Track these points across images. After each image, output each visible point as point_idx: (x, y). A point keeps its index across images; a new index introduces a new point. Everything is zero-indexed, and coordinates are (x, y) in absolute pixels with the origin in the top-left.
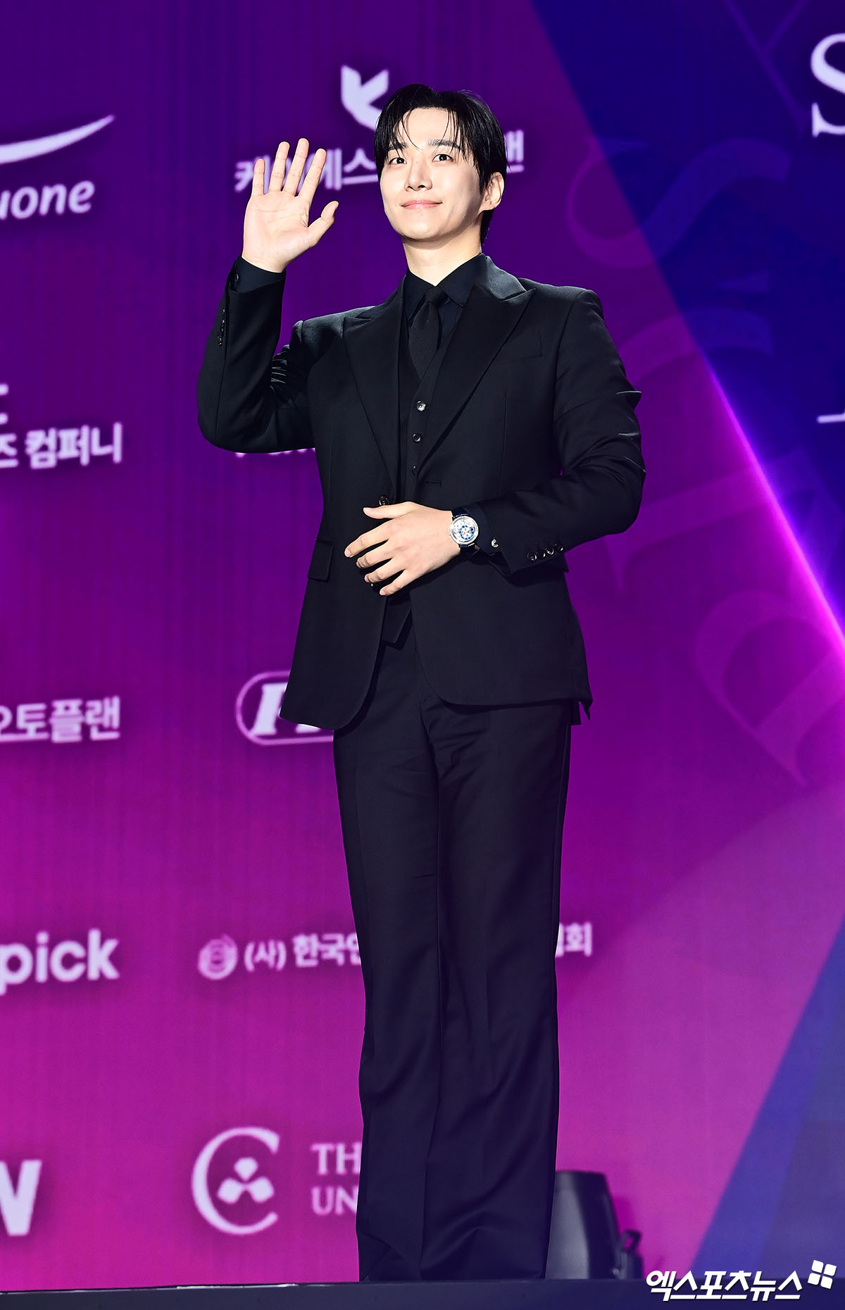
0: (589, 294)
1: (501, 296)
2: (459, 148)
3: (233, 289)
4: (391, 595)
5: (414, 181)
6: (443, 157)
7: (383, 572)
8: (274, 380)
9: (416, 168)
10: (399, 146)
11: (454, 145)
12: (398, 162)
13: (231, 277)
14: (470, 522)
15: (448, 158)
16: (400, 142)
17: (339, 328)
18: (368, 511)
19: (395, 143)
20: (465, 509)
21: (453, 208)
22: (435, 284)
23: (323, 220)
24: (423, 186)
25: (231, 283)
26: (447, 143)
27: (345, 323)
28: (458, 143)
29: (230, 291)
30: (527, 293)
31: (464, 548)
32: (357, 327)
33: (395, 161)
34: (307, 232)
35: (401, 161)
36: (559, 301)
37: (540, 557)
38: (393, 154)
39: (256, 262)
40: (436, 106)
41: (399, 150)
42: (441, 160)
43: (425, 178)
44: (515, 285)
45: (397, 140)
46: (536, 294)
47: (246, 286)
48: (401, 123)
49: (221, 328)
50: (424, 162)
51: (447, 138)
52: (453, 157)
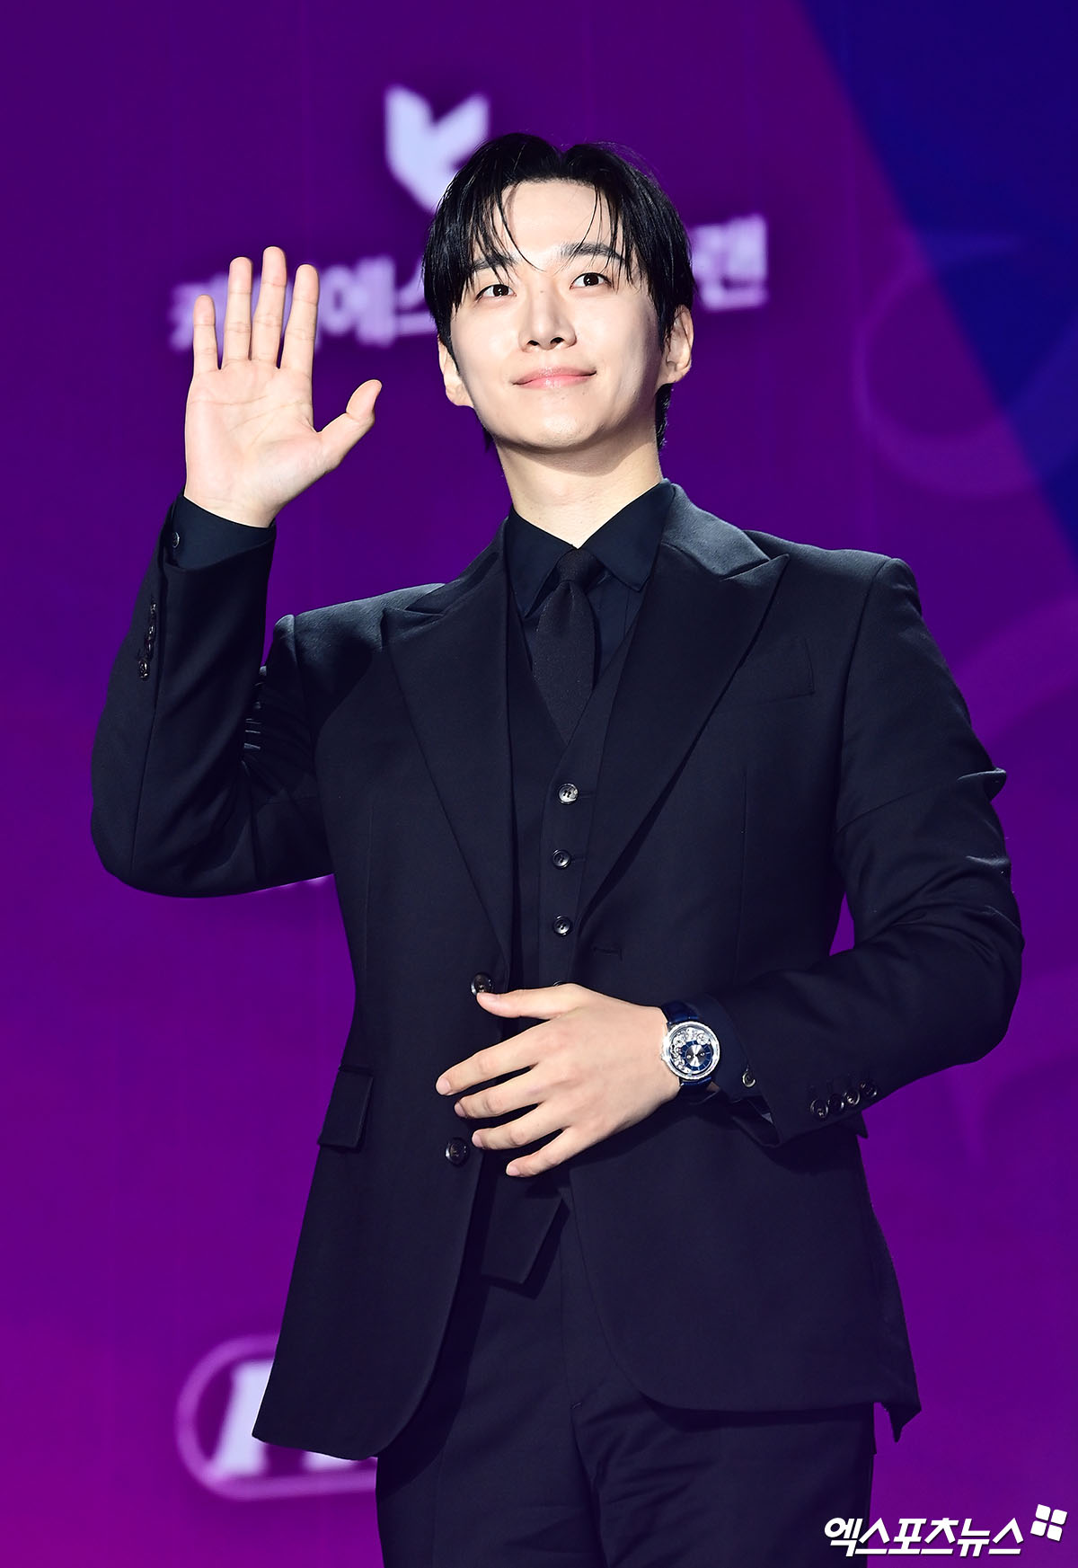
0: (897, 567)
1: (719, 570)
2: (621, 258)
3: (172, 562)
4: (532, 1178)
5: (542, 329)
6: (591, 279)
7: (522, 1130)
8: (247, 745)
9: (541, 303)
10: (497, 260)
11: (611, 252)
12: (496, 294)
13: (167, 539)
14: (701, 1035)
15: (601, 280)
16: (500, 251)
17: (373, 633)
18: (488, 1001)
19: (490, 253)
20: (690, 1006)
21: (620, 380)
22: (578, 543)
23: (352, 418)
24: (558, 340)
25: (168, 553)
26: (596, 250)
27: (387, 621)
28: (619, 249)
29: (166, 566)
30: (772, 564)
31: (688, 1089)
32: (416, 630)
33: (490, 292)
34: (320, 439)
35: (501, 290)
36: (841, 581)
37: (835, 1108)
38: (485, 277)
39: (216, 508)
40: (560, 176)
41: (500, 269)
42: (586, 284)
43: (561, 322)
44: (743, 548)
45: (493, 248)
46: (793, 565)
47: (197, 556)
48: (497, 210)
49: (146, 642)
50: (554, 289)
51: (592, 240)
52: (609, 276)
